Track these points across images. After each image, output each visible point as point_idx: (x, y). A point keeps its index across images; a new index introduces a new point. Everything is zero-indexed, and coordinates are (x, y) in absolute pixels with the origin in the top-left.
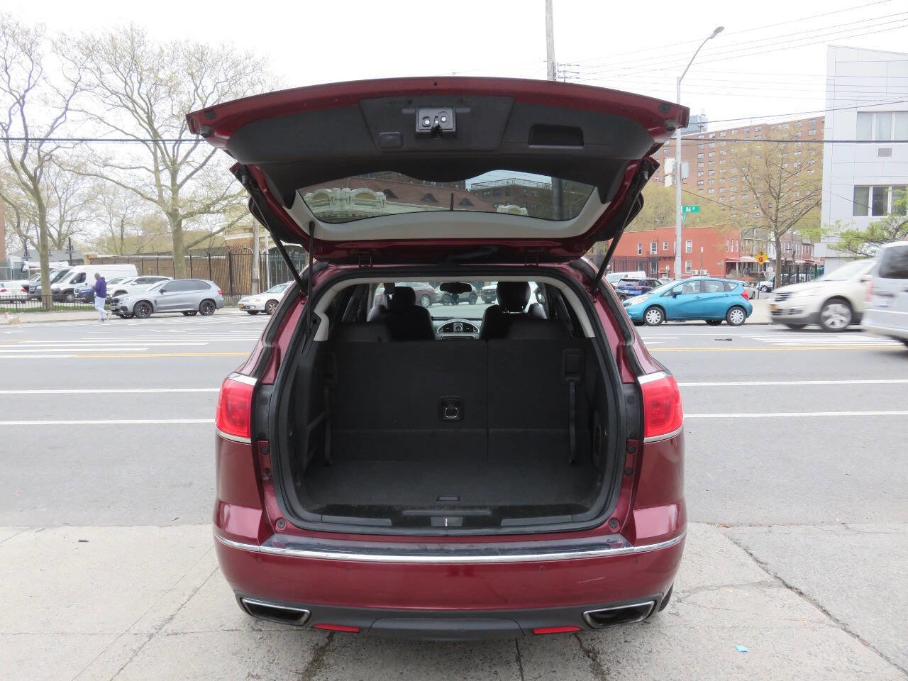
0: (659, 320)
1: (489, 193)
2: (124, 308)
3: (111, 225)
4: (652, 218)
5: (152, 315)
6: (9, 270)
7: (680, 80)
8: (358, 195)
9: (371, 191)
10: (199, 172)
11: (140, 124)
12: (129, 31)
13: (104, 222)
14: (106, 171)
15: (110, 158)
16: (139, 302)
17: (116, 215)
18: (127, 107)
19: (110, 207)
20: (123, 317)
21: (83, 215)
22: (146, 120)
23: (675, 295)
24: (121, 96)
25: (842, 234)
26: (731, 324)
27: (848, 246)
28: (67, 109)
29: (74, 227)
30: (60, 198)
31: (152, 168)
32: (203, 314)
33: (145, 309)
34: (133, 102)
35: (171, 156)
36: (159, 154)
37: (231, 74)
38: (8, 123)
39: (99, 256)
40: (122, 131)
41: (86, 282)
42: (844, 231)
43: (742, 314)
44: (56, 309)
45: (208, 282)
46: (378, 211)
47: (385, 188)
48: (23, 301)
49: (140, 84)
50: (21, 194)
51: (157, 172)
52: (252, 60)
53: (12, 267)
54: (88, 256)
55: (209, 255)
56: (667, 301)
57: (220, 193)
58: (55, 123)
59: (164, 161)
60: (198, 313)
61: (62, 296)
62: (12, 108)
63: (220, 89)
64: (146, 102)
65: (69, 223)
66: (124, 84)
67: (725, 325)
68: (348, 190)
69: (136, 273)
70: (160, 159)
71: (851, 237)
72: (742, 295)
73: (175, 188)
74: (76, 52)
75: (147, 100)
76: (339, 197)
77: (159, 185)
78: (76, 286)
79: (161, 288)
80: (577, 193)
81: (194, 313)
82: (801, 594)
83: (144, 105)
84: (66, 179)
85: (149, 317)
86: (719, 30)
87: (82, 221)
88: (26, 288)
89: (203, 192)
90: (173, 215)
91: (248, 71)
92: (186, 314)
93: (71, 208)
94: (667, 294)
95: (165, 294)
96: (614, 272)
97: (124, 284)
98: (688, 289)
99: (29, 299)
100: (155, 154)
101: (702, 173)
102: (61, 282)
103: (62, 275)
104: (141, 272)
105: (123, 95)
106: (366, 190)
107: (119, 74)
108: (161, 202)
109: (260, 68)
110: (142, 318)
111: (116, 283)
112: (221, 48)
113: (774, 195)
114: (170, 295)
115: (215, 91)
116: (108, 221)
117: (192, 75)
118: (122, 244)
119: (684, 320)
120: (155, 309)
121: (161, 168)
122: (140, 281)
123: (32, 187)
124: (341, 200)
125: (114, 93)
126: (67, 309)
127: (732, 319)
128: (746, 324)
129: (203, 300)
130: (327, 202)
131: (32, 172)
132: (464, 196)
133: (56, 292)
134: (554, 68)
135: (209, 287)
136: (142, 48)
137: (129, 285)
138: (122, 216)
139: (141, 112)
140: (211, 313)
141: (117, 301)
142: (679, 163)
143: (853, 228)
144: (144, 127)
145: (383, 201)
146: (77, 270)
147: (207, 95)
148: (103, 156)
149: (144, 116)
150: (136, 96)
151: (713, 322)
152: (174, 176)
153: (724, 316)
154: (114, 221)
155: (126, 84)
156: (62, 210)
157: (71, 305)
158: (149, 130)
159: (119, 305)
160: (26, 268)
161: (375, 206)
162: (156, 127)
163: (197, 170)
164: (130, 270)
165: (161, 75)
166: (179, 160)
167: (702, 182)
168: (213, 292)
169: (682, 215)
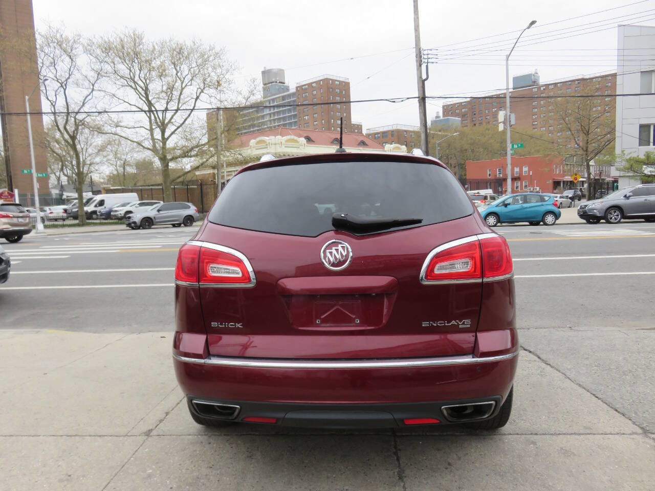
0: (495, 223)
1: (379, 135)
2: (135, 223)
3: (116, 166)
4: (498, 150)
5: (153, 227)
6: (52, 199)
7: (508, 57)
8: (287, 141)
9: (296, 138)
10: (180, 129)
11: (140, 98)
12: (132, 36)
13: (112, 165)
14: (119, 130)
15: (120, 122)
16: (143, 219)
17: (120, 159)
18: (131, 87)
19: (116, 154)
20: (133, 229)
21: (98, 160)
22: (144, 95)
23: (506, 205)
24: (127, 79)
25: (627, 160)
26: (545, 224)
27: (631, 168)
28: (93, 90)
29: (92, 168)
30: (82, 149)
31: (148, 127)
32: (186, 225)
33: (147, 223)
34: (135, 82)
35: (161, 118)
36: (153, 117)
37: (200, 61)
38: (54, 101)
39: (112, 188)
40: (128, 103)
41: (105, 205)
42: (628, 158)
43: (553, 217)
44: (89, 224)
45: (188, 204)
46: (301, 151)
47: (305, 135)
48: (64, 220)
49: (140, 71)
50: (55, 146)
51: (151, 130)
52: (213, 51)
53: (54, 197)
54: (104, 188)
55: (187, 186)
56: (501, 210)
57: (195, 143)
58: (85, 100)
59: (157, 123)
60: (182, 225)
61: (90, 216)
62: (57, 91)
63: (192, 72)
64: (143, 83)
65: (88, 166)
66: (129, 71)
67: (542, 225)
68: (279, 137)
69: (138, 199)
70: (153, 121)
71: (632, 162)
72: (553, 204)
73: (164, 140)
74: (98, 51)
75: (144, 81)
76: (273, 142)
77: (153, 139)
78: (99, 209)
79: (157, 208)
80: (443, 133)
81: (179, 225)
82: (530, 352)
83: (142, 85)
84: (86, 135)
85: (150, 228)
86: (533, 23)
87: (98, 164)
88: (65, 211)
89: (182, 143)
90: (163, 159)
91: (211, 59)
92: (174, 226)
93: (90, 155)
94: (500, 205)
95: (161, 212)
96: (471, 191)
97: (131, 206)
98: (515, 201)
99: (67, 218)
100: (150, 118)
101: (536, 116)
102: (88, 206)
103: (89, 201)
104: (141, 198)
105: (128, 78)
106: (293, 137)
107: (126, 64)
108: (154, 150)
109: (219, 57)
110: (147, 229)
111: (125, 206)
112: (192, 45)
113: (585, 132)
114: (164, 213)
115: (190, 73)
116: (115, 163)
117: (174, 64)
118: (125, 179)
119: (514, 222)
120: (154, 223)
121: (154, 127)
122: (141, 205)
123: (71, 143)
124: (275, 144)
125: (122, 77)
126: (95, 224)
127: (546, 221)
128: (557, 224)
129: (186, 216)
130: (266, 146)
131: (72, 134)
132: (361, 139)
133: (87, 213)
134: (420, 52)
135: (189, 207)
136: (141, 46)
137: (134, 207)
138: (124, 160)
139: (140, 90)
140: (191, 225)
141: (129, 218)
142: (508, 114)
143: (634, 155)
144: (142, 99)
145: (305, 144)
146: (98, 198)
147: (184, 77)
148: (115, 120)
149: (143, 93)
150: (137, 79)
151: (534, 223)
152: (163, 132)
153: (541, 219)
154: (118, 163)
155: (130, 71)
156: (84, 157)
157: (98, 221)
158: (146, 102)
159: (131, 221)
160: (64, 197)
161: (299, 148)
162: (150, 99)
163: (178, 128)
164: (133, 197)
165: (153, 64)
166: (166, 121)
167: (536, 123)
168: (192, 210)
169: (511, 150)
